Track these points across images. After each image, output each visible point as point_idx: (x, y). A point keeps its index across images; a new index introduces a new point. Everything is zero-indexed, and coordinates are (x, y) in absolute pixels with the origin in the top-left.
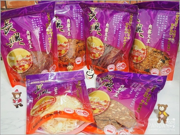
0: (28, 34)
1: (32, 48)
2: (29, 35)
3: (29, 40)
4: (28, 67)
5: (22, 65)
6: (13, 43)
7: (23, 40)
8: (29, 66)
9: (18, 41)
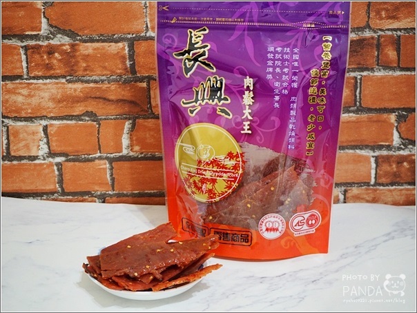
0: (248, 87)
1: (250, 132)
2: (250, 91)
3: (247, 107)
4: (224, 190)
5: (209, 177)
6: (200, 105)
7: (229, 101)
8: (229, 187)
9: (214, 103)
